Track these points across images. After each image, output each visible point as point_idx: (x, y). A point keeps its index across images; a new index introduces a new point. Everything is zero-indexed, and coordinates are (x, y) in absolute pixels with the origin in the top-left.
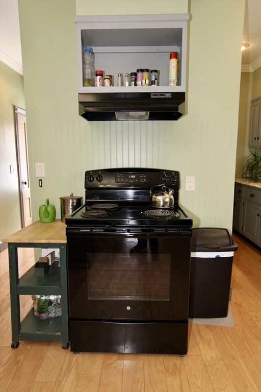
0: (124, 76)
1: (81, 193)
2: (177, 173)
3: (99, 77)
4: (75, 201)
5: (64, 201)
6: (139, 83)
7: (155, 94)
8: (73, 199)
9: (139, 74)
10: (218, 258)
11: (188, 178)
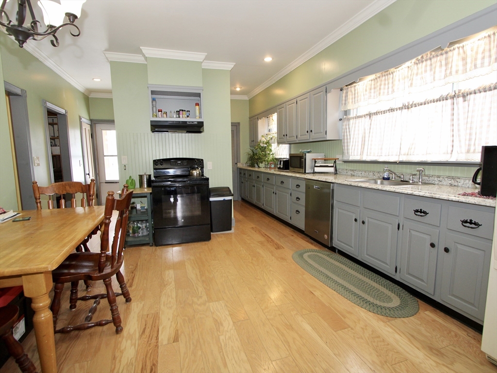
0: (173, 112)
1: (151, 172)
2: (202, 160)
3: (160, 113)
4: (148, 176)
5: (141, 177)
6: (181, 116)
7: (189, 122)
8: (146, 175)
9: (181, 112)
10: (224, 200)
11: (208, 163)
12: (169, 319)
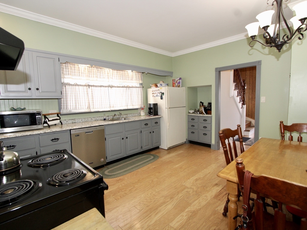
12: (212, 192)
